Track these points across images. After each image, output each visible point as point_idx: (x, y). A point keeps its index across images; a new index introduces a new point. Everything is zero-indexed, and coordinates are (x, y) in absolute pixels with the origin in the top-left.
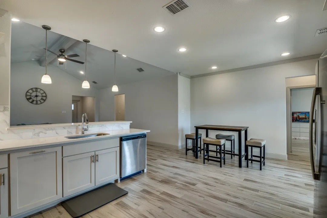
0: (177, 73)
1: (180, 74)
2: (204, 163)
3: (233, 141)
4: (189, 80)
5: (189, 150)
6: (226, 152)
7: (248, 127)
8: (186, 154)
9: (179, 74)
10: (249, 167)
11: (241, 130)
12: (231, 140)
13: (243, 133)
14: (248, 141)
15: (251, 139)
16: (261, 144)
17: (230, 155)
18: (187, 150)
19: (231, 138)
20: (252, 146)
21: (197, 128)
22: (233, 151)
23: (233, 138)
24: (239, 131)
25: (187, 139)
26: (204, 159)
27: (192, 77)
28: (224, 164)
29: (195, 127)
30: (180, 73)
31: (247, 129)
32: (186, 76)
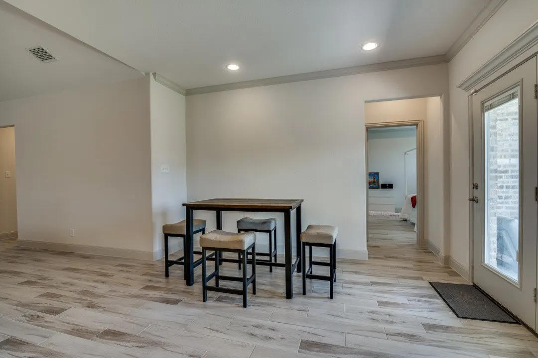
0: (148, 74)
1: (157, 76)
2: (204, 300)
3: (273, 233)
4: (182, 98)
5: (172, 263)
6: (257, 257)
7: (302, 201)
8: (167, 275)
9: (152, 77)
10: (307, 293)
11: (291, 207)
12: (270, 232)
13: (293, 213)
14: (304, 233)
15: (309, 227)
16: (331, 237)
17: (267, 268)
18: (168, 263)
19: (269, 226)
20: (311, 245)
21: (190, 209)
22: (273, 255)
23: (272, 227)
24: (286, 211)
25: (166, 236)
26: (206, 288)
27: (189, 93)
28: (254, 293)
29: (184, 205)
30: (154, 74)
31: (300, 204)
32: (175, 87)
